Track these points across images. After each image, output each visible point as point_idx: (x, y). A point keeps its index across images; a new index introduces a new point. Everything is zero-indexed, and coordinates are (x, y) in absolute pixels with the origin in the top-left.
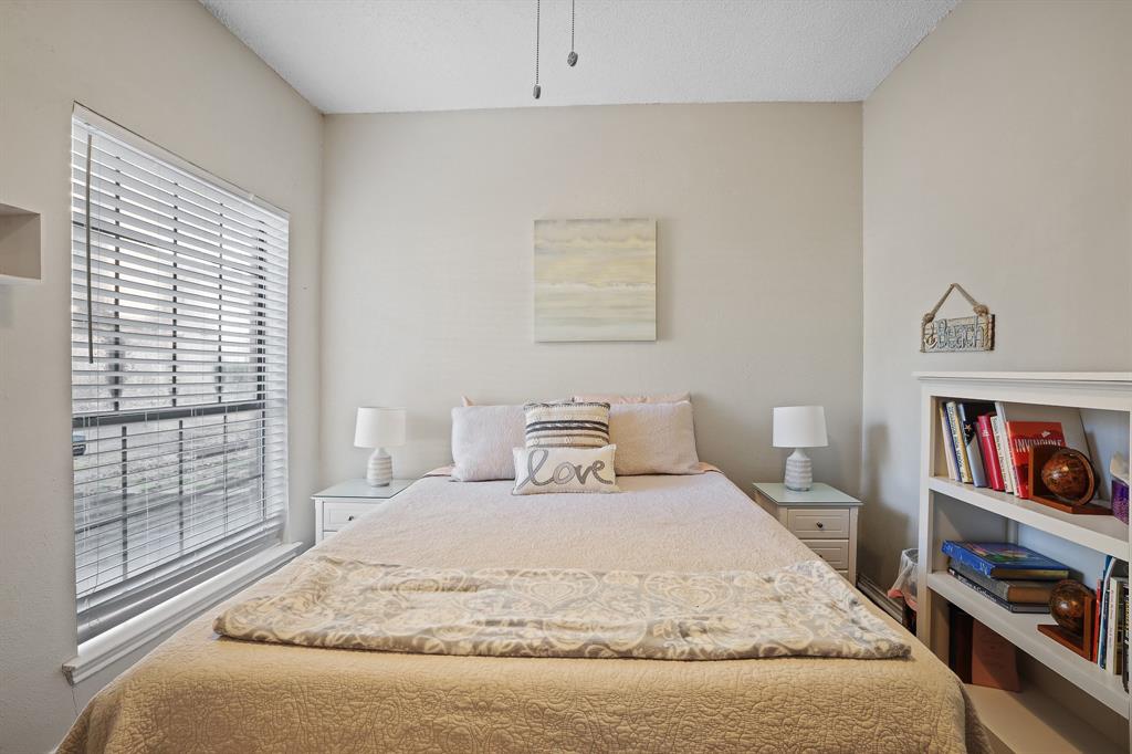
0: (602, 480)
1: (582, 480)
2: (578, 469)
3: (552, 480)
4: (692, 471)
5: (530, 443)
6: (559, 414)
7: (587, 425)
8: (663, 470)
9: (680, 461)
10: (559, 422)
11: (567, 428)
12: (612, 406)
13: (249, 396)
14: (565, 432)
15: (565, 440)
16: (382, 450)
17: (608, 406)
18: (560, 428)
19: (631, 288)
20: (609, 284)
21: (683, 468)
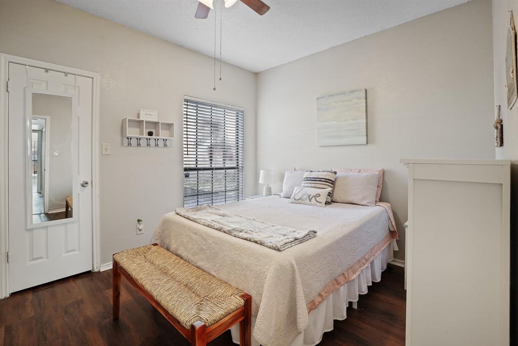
0: (317, 201)
1: (310, 200)
2: (309, 196)
3: (300, 199)
4: (368, 205)
5: (302, 185)
6: (314, 175)
7: (323, 180)
8: (354, 202)
9: (363, 199)
10: (313, 178)
11: (315, 180)
12: (337, 174)
13: (234, 165)
14: (314, 182)
15: (313, 185)
16: (268, 185)
17: (335, 173)
18: (312, 180)
19: (354, 121)
20: (346, 120)
21: (364, 202)
